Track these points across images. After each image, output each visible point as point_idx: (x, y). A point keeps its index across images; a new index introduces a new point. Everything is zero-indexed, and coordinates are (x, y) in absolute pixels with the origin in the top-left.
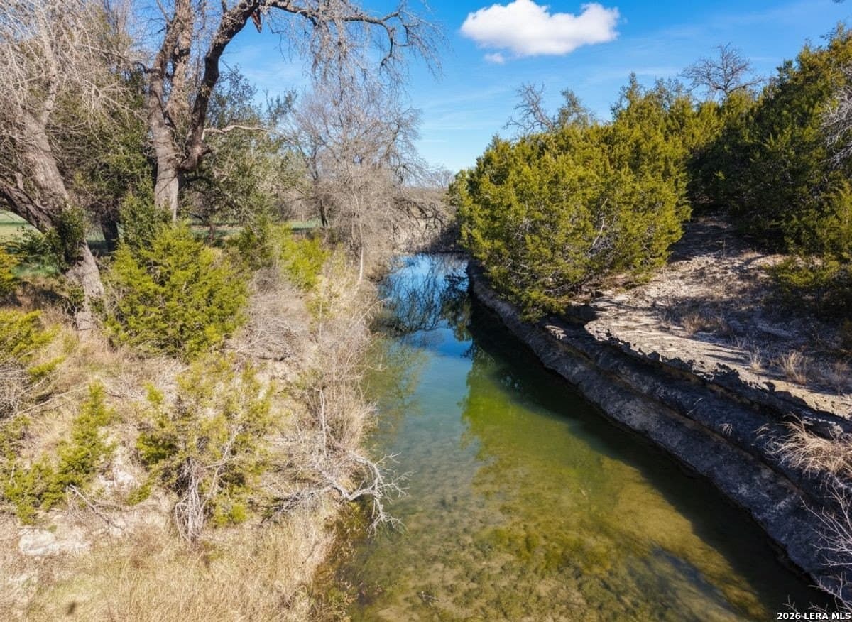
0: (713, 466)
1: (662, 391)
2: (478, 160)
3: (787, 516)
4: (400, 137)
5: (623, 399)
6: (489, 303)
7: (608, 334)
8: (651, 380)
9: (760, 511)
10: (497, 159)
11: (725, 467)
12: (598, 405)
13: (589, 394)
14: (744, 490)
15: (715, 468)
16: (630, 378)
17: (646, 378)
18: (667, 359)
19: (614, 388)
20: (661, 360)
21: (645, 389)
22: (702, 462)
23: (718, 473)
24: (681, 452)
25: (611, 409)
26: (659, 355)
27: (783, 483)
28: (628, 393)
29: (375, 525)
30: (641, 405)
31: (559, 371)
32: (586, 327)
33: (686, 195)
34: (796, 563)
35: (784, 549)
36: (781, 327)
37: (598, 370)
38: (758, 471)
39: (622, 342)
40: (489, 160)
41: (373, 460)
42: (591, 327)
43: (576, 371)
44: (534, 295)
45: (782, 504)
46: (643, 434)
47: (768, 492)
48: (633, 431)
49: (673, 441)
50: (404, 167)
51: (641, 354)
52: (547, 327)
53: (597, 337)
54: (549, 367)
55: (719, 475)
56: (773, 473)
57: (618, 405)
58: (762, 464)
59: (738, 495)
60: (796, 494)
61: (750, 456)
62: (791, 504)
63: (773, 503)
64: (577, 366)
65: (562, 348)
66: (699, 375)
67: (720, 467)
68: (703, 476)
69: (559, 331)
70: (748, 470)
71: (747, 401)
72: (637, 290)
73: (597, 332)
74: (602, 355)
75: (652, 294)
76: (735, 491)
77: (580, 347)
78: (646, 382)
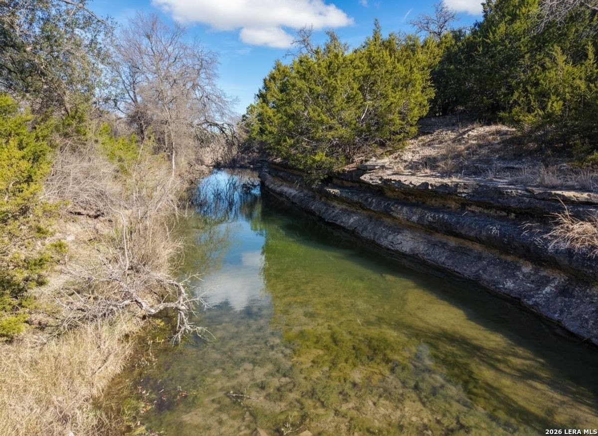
0: (479, 270)
1: (429, 217)
3: (557, 297)
5: (394, 233)
6: (279, 189)
7: (382, 179)
8: (419, 211)
9: (529, 298)
10: (279, 77)
11: (490, 269)
12: (373, 242)
14: (510, 284)
15: (481, 272)
16: (402, 213)
17: (414, 210)
18: (435, 186)
19: (385, 226)
20: (430, 188)
21: (415, 218)
22: (468, 270)
23: (483, 275)
24: (449, 264)
25: (385, 242)
26: (428, 184)
27: (544, 272)
28: (398, 229)
29: (179, 335)
30: (409, 235)
31: (338, 222)
33: (431, 79)
35: (559, 324)
36: (516, 163)
37: (371, 217)
38: (519, 269)
39: (394, 180)
42: (366, 177)
43: (351, 221)
44: (317, 157)
45: (548, 289)
46: (413, 257)
47: (533, 282)
48: (404, 255)
49: (441, 257)
50: (207, 97)
51: (412, 186)
52: (328, 190)
53: (371, 182)
54: (330, 221)
55: (485, 276)
56: (534, 266)
57: (390, 238)
58: (521, 261)
59: (506, 289)
60: (559, 279)
61: (509, 259)
62: (556, 287)
63: (538, 290)
64: (353, 217)
65: (339, 207)
66: (463, 195)
67: (485, 270)
68: (470, 280)
69: (337, 191)
70: (511, 270)
71: (504, 214)
72: (396, 154)
73: (371, 179)
74: (374, 200)
75: (408, 156)
76: (502, 286)
77: (355, 198)
78: (415, 213)
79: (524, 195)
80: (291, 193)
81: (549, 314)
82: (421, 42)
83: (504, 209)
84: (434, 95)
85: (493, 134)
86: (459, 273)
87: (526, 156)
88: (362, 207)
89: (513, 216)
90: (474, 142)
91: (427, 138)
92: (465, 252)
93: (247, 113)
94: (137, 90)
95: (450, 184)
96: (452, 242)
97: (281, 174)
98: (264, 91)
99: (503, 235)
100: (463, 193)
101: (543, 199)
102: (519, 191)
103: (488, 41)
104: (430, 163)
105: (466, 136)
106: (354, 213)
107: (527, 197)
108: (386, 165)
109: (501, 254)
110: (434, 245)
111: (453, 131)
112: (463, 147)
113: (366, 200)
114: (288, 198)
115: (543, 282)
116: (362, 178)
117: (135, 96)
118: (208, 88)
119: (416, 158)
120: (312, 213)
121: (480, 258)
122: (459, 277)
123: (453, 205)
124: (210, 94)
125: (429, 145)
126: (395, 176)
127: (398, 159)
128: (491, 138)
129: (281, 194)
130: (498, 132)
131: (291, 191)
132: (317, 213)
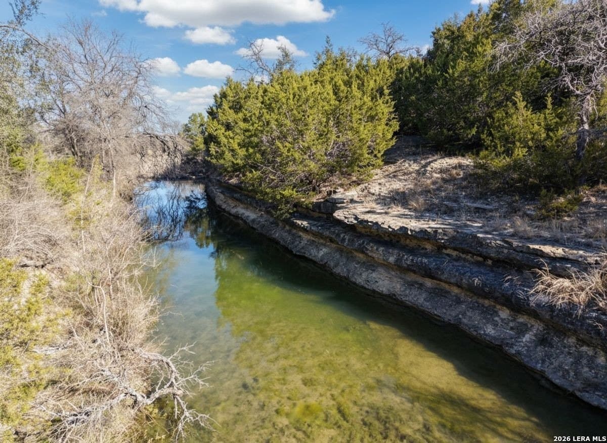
0: (458, 315)
1: (408, 259)
2: (215, 96)
3: (536, 346)
4: (141, 83)
5: (367, 270)
6: (233, 211)
7: (356, 218)
8: (397, 252)
9: (512, 345)
10: (231, 95)
11: (470, 313)
12: (347, 278)
13: (338, 270)
14: (490, 330)
15: (460, 316)
16: (378, 253)
17: (391, 250)
18: (414, 231)
19: (358, 263)
20: (410, 233)
21: (392, 259)
22: (447, 313)
23: (464, 320)
24: (428, 306)
25: (359, 280)
26: (406, 229)
27: (522, 319)
28: (371, 265)
30: (385, 273)
31: (307, 255)
32: (334, 215)
33: (395, 112)
34: (559, 385)
35: (542, 374)
36: (483, 203)
37: (341, 251)
38: (496, 313)
39: (371, 222)
40: (224, 95)
41: (167, 354)
42: (339, 215)
43: (320, 253)
44: (286, 193)
45: (527, 337)
46: (391, 298)
47: (512, 329)
48: (381, 295)
49: (418, 298)
50: (146, 107)
51: (390, 230)
52: (295, 221)
53: (346, 221)
54: (298, 253)
55: (465, 321)
56: (512, 313)
57: (364, 276)
58: (498, 307)
59: (486, 335)
60: (537, 327)
61: (487, 303)
62: (535, 335)
63: (519, 337)
64: (321, 249)
65: (306, 237)
66: (443, 241)
67: (464, 314)
68: (450, 324)
69: (305, 223)
70: (489, 314)
71: (480, 259)
72: (363, 186)
73: (346, 218)
74: (347, 237)
75: (375, 189)
76: (483, 332)
77: (327, 233)
78: (393, 254)
79: (503, 247)
80: (248, 216)
81: (532, 364)
82: (373, 63)
83: (480, 255)
84: (398, 128)
85: (455, 168)
86: (439, 316)
87: (491, 195)
88: (332, 241)
89: (490, 262)
90: (438, 176)
91: (391, 168)
92: (442, 293)
93: (190, 123)
94: (66, 100)
95: (429, 230)
96: (429, 283)
97: (236, 195)
98: (214, 108)
99: (485, 285)
100: (442, 239)
101: (522, 252)
102: (498, 242)
103: (447, 75)
104: (399, 198)
105: (429, 168)
106: (322, 244)
107: (506, 248)
108: (356, 198)
109: (478, 298)
110: (411, 285)
111: (415, 161)
112: (429, 181)
113: (338, 235)
114: (245, 222)
115: (522, 330)
116: (335, 215)
117: (64, 106)
118: (147, 98)
119: (384, 191)
120: (275, 242)
121: (458, 301)
122: (439, 321)
123: (429, 247)
124: (149, 104)
125: (394, 176)
126: (369, 215)
127: (366, 191)
128: (454, 172)
129: (237, 216)
130: (460, 166)
131: (250, 215)
132: (282, 242)
